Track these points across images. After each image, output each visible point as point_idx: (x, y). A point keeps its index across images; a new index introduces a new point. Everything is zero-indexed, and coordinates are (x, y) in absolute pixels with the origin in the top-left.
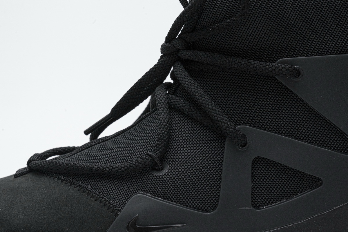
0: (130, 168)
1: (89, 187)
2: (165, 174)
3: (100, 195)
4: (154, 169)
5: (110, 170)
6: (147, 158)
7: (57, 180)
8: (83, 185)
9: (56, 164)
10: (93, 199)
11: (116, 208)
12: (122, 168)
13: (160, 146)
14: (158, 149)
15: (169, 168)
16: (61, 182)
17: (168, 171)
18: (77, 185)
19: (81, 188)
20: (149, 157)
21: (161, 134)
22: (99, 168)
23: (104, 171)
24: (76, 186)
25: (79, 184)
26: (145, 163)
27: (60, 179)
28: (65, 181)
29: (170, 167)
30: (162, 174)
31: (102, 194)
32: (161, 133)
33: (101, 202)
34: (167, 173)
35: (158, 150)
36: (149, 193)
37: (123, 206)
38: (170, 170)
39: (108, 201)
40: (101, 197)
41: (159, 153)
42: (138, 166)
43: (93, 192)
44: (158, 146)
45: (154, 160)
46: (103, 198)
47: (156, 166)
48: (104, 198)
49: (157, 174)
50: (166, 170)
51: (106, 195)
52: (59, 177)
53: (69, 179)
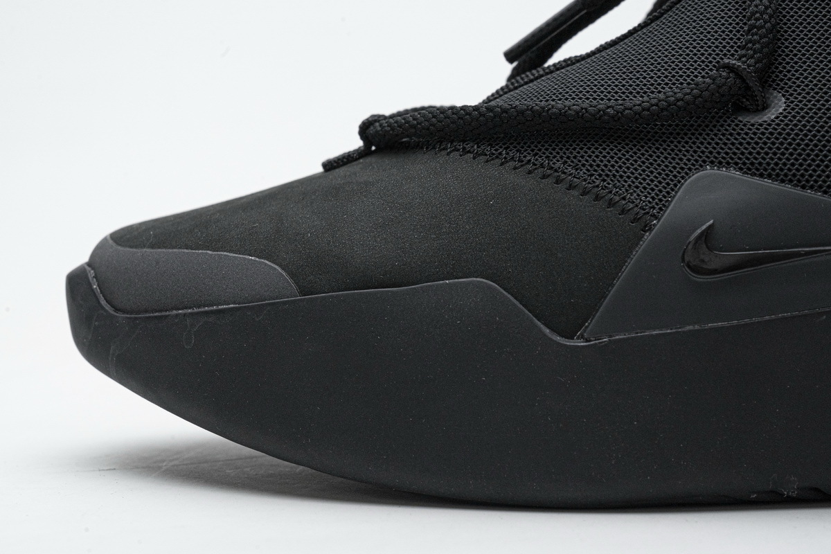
0: (675, 105)
1: (558, 164)
2: (777, 118)
3: (594, 182)
4: (740, 109)
5: (618, 113)
6: (724, 74)
7: (461, 156)
8: (540, 159)
9: (453, 114)
10: (575, 193)
11: (644, 210)
12: (653, 105)
13: (757, 46)
14: (750, 52)
15: (785, 103)
16: (474, 158)
17: (785, 110)
18: (523, 161)
19: (534, 167)
20: (729, 73)
21: (758, 15)
22: (586, 109)
23: (601, 116)
24: (520, 164)
25: (528, 158)
26: (719, 87)
27: (469, 152)
28: (486, 155)
29: (788, 99)
30: (769, 118)
31: (597, 177)
32: (757, 12)
33: (597, 198)
34: (781, 113)
35: (752, 57)
36: (735, 169)
37: (664, 205)
38: (789, 106)
39: (620, 195)
40: (598, 186)
41: (756, 63)
42: (700, 96)
43: (572, 174)
44: (750, 45)
45: (744, 81)
46: (602, 189)
47: (747, 100)
48: (605, 187)
49: (753, 118)
50: (778, 106)
51: (612, 180)
52: (464, 148)
53: (496, 150)
